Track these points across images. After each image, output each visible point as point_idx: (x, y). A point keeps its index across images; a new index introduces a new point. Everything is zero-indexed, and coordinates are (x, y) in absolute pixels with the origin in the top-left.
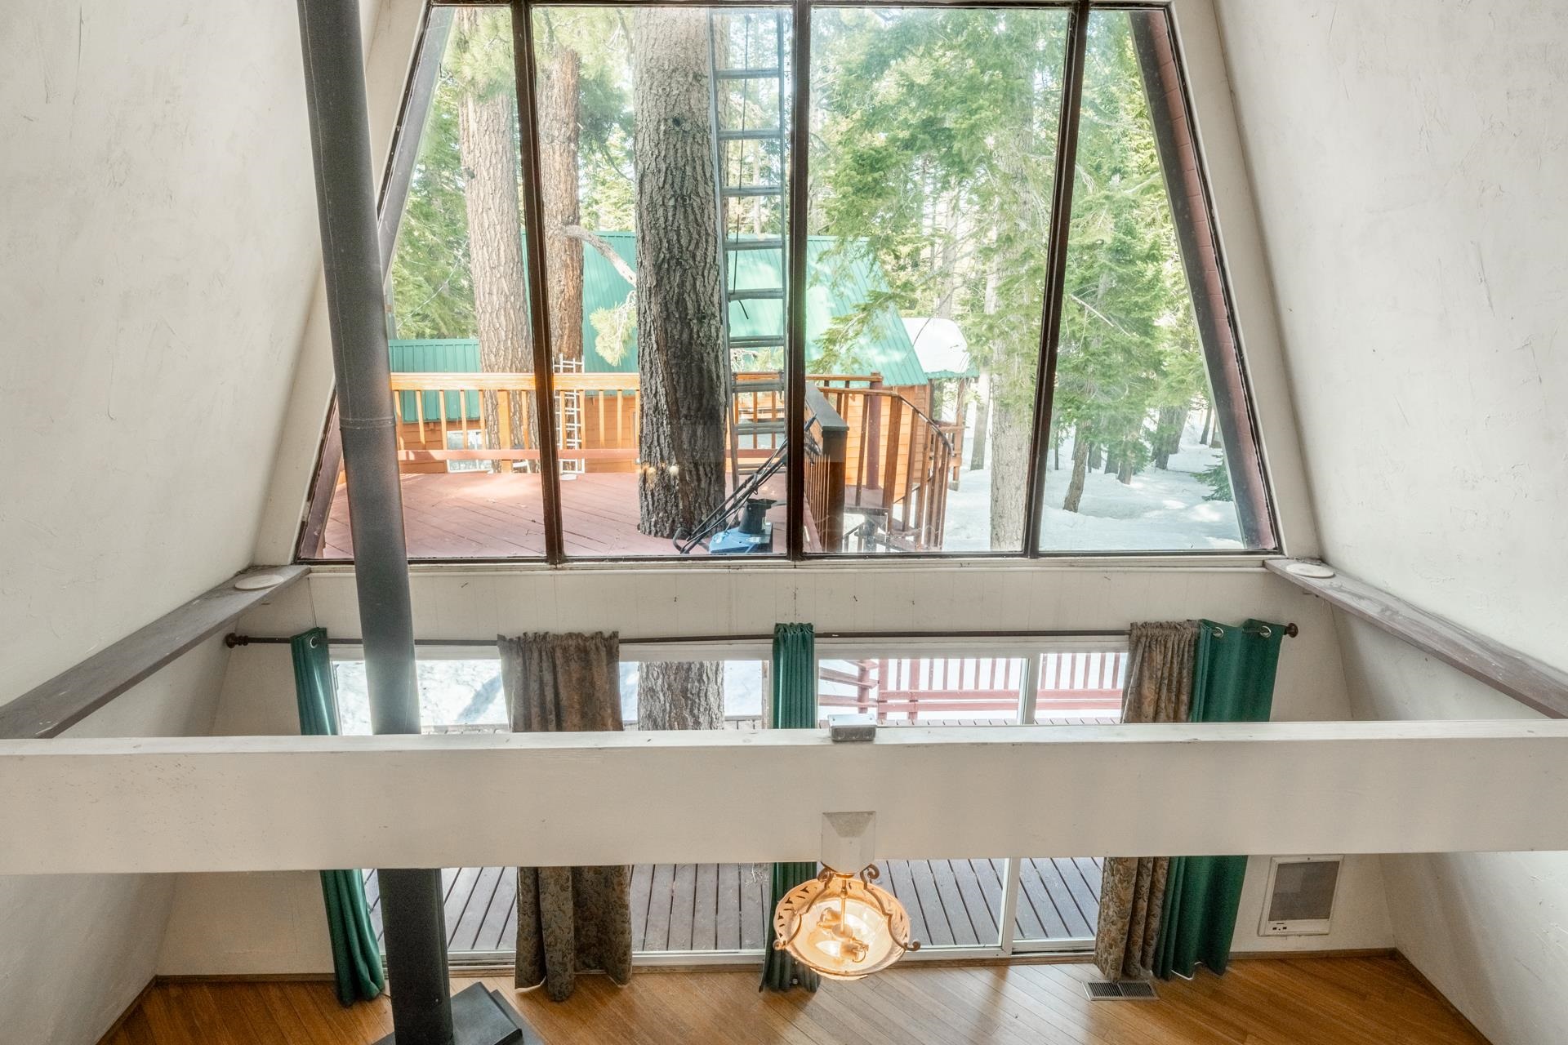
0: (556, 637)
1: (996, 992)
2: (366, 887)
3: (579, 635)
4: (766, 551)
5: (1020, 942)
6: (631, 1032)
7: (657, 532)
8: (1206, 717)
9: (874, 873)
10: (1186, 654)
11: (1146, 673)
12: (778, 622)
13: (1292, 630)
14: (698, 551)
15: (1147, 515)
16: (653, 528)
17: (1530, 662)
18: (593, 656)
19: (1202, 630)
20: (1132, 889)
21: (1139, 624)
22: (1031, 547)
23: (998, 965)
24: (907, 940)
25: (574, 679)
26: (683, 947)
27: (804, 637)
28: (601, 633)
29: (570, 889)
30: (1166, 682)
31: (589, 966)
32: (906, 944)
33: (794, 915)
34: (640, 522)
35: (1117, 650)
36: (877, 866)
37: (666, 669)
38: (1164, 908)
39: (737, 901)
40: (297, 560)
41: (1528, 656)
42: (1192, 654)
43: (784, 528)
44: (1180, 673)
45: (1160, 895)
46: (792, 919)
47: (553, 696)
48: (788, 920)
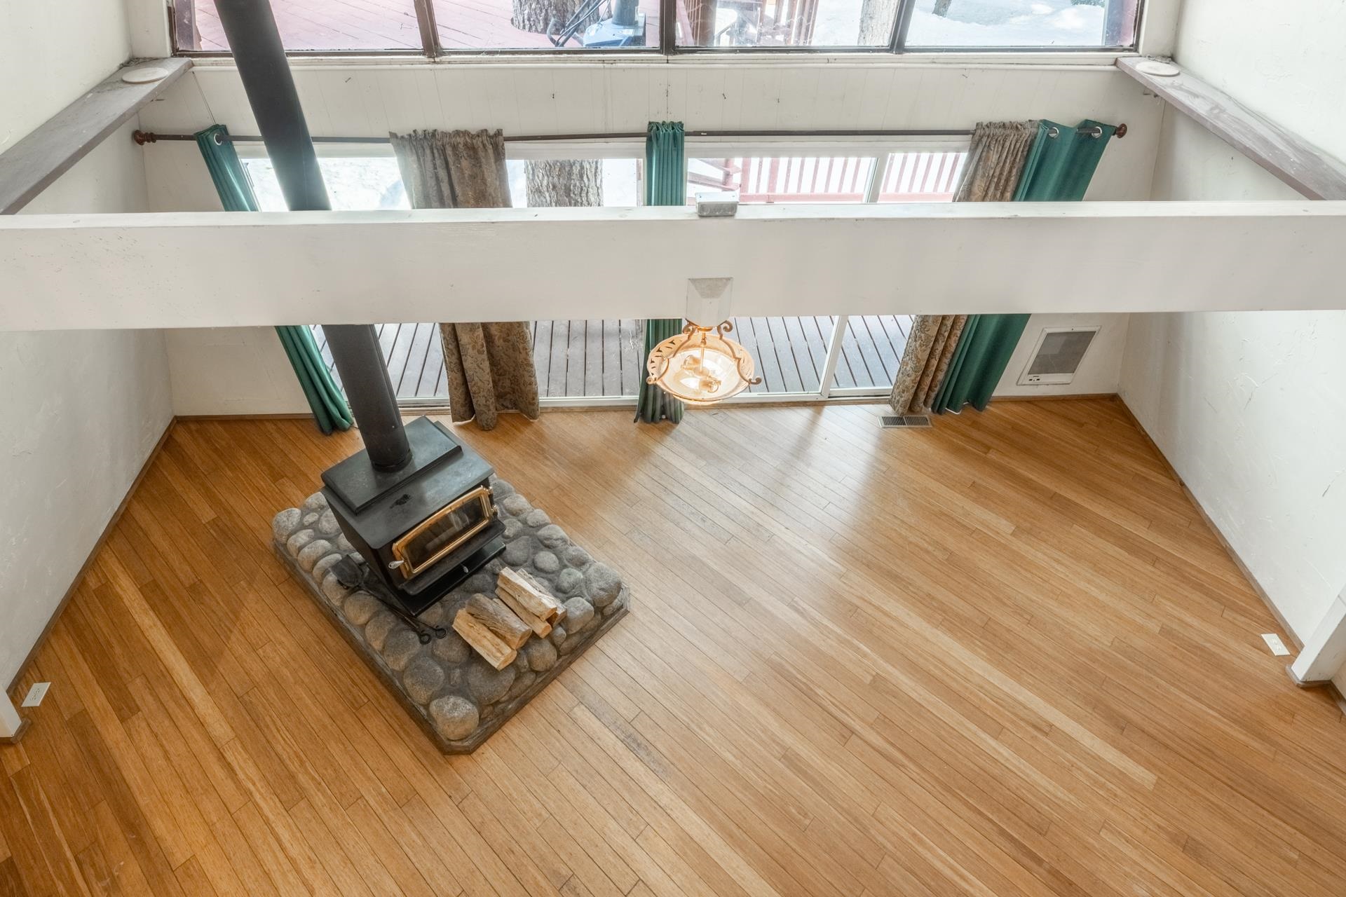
0: (444, 134)
1: (813, 423)
2: (322, 354)
3: (466, 133)
4: (639, 44)
5: (835, 390)
6: (543, 450)
7: (531, 27)
8: (1028, 197)
9: (728, 327)
10: (1020, 153)
11: (980, 172)
12: (651, 121)
13: (1121, 131)
14: (572, 44)
15: (1014, 20)
16: (527, 22)
17: (1325, 158)
18: (481, 154)
19: (1041, 130)
20: (929, 351)
21: (985, 124)
22: (897, 44)
23: (817, 405)
24: (751, 377)
25: (466, 175)
26: (578, 394)
27: (675, 135)
28: (486, 130)
29: (486, 352)
30: (996, 180)
31: (507, 408)
32: (750, 380)
33: (663, 360)
34: (513, 15)
35: (958, 150)
36: (730, 321)
37: (549, 168)
38: (950, 365)
39: (619, 363)
40: (176, 53)
41: (1325, 153)
42: (1025, 153)
43: (657, 23)
44: (1010, 172)
45: (949, 355)
46: (661, 363)
47: (449, 191)
48: (658, 364)
